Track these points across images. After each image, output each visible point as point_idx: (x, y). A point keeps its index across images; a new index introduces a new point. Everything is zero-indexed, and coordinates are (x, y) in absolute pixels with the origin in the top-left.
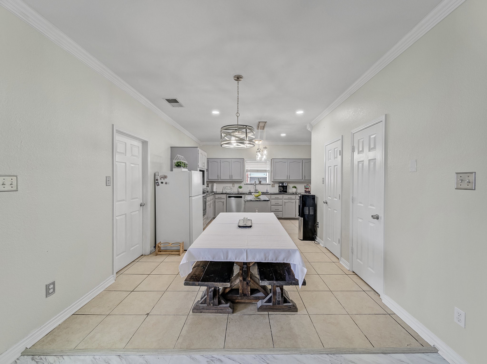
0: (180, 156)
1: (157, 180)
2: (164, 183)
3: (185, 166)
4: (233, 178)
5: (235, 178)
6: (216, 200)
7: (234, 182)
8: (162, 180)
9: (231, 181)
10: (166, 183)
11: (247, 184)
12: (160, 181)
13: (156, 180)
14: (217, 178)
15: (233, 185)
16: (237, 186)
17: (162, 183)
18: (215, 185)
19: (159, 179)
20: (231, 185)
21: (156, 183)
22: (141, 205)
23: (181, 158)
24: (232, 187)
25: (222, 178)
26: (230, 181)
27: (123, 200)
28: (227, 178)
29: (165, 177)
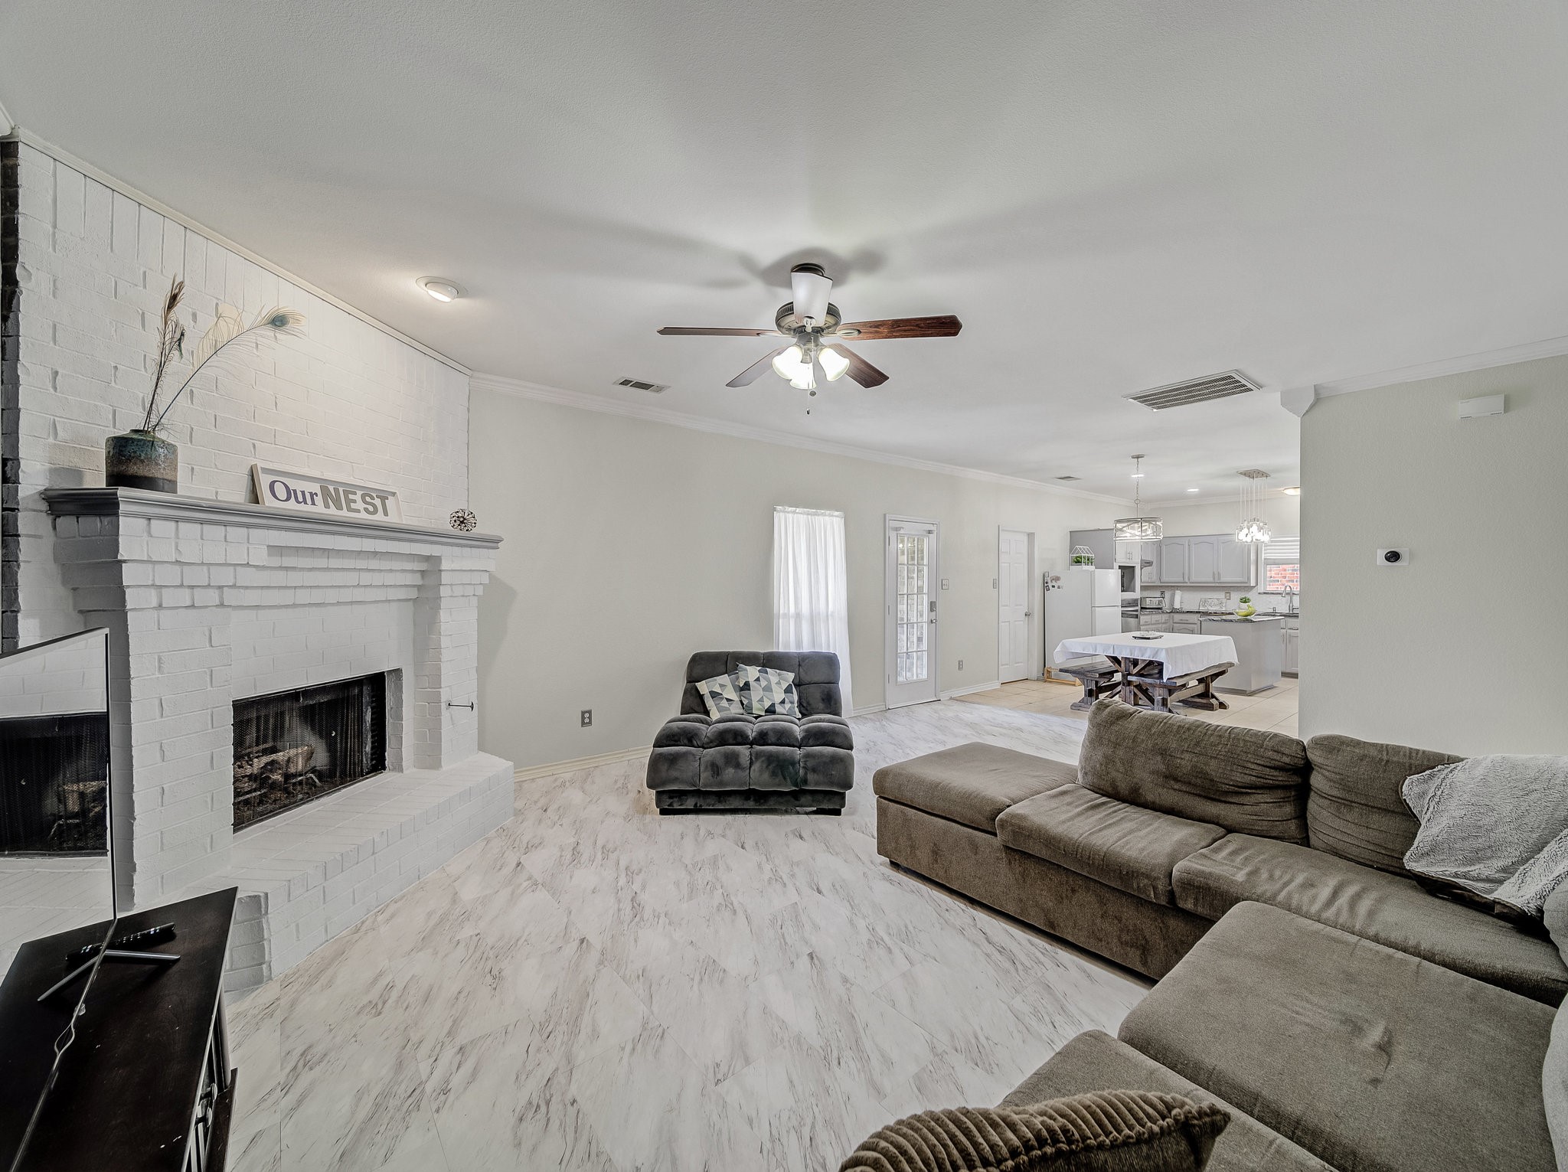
0: (1080, 549)
1: (1047, 583)
2: (1056, 587)
3: (1089, 561)
4: (1223, 579)
5: (1227, 578)
6: (1175, 625)
7: (1228, 589)
8: (1054, 584)
9: (1217, 585)
10: (1059, 588)
11: (1265, 593)
12: (1050, 585)
13: (1045, 583)
14: (1181, 579)
15: (1228, 595)
16: (1236, 596)
17: (1053, 587)
18: (1178, 594)
19: (1049, 581)
20: (1221, 595)
21: (1045, 587)
22: (1026, 615)
23: (1084, 551)
24: (1224, 601)
25: (1193, 579)
26: (1213, 585)
27: (1007, 606)
28: (1206, 578)
29: (1057, 579)
